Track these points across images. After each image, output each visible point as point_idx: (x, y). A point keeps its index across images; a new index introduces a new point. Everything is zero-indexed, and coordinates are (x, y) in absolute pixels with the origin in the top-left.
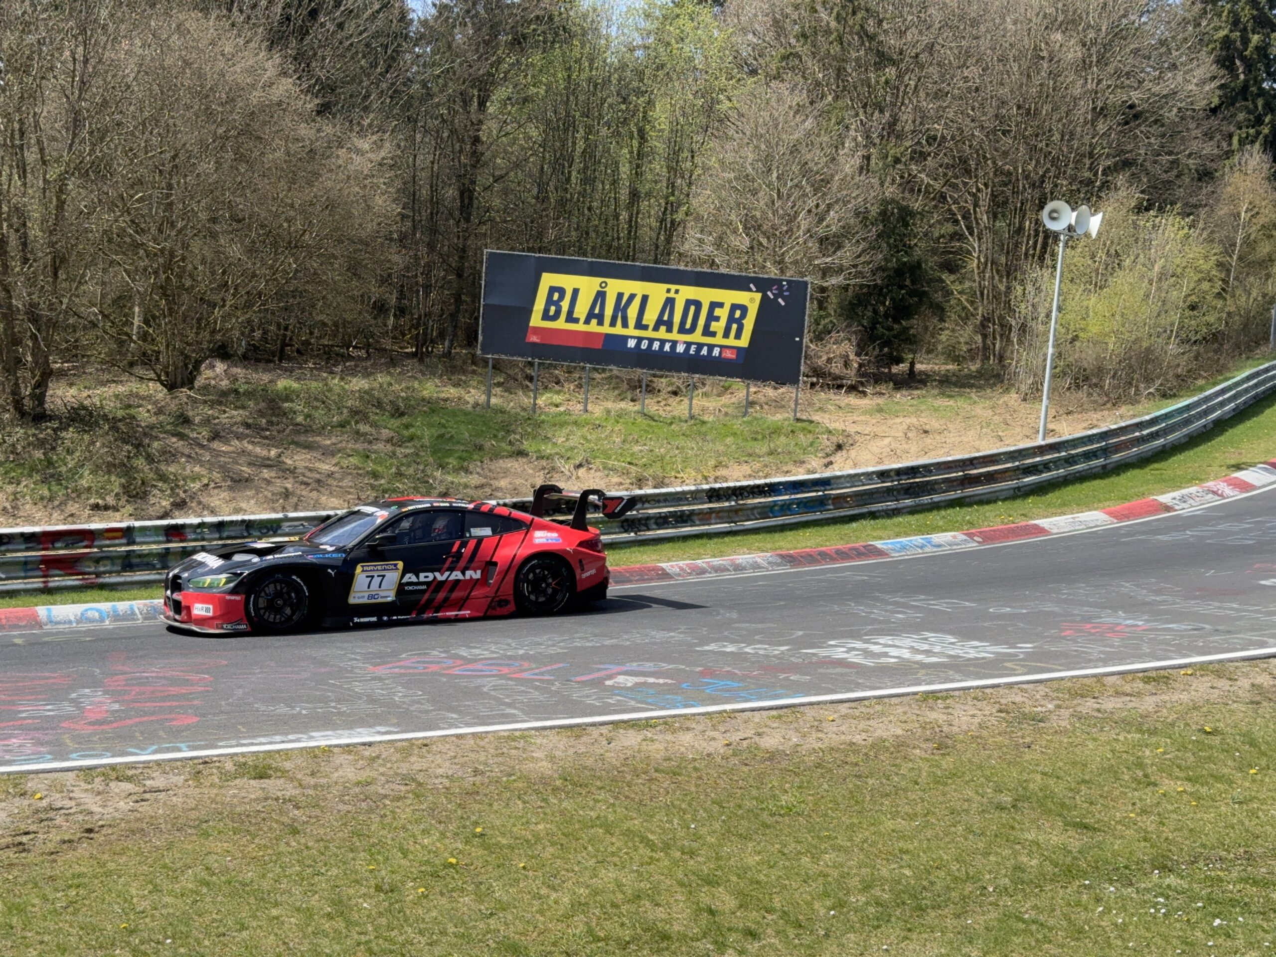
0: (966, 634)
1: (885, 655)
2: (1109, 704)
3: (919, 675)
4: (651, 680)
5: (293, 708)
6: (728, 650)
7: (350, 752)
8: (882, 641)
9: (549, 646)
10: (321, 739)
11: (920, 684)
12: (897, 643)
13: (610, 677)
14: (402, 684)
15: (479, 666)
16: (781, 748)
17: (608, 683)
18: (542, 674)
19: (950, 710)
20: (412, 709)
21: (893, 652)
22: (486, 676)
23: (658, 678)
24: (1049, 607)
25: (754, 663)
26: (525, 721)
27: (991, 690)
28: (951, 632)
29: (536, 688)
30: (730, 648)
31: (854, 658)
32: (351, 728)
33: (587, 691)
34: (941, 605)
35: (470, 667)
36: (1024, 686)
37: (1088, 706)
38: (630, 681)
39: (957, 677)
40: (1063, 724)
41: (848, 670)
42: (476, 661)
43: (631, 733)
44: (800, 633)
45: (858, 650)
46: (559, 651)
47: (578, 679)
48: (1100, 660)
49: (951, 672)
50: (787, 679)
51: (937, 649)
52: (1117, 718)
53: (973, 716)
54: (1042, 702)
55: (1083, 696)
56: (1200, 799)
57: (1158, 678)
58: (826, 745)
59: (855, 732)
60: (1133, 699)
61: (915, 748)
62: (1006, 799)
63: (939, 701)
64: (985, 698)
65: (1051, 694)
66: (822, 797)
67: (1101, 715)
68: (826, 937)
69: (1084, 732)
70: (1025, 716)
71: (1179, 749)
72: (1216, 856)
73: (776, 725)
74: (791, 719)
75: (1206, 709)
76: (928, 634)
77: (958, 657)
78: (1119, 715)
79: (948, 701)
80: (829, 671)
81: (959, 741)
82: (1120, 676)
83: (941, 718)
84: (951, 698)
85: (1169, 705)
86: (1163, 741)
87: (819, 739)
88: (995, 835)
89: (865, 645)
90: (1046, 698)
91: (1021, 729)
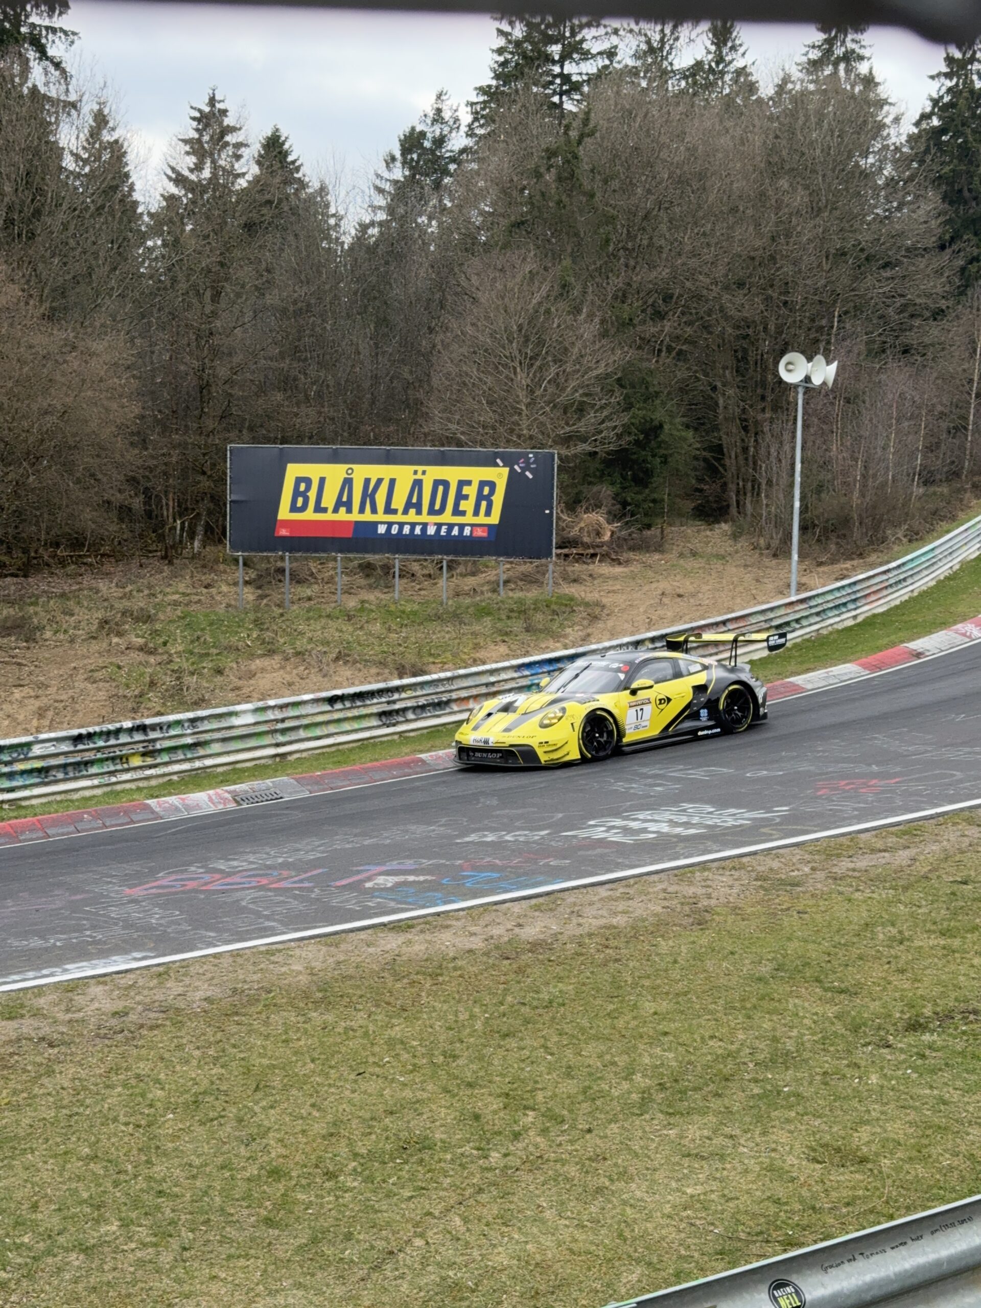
0: (722, 803)
1: (645, 831)
2: (863, 863)
3: (677, 849)
4: (411, 878)
5: (47, 940)
6: (489, 839)
7: (105, 983)
8: (641, 817)
9: (307, 852)
10: (76, 971)
11: (678, 859)
12: (656, 817)
13: (369, 879)
14: (158, 905)
15: (236, 879)
16: (542, 937)
17: (368, 885)
18: (301, 881)
19: (709, 883)
20: (169, 930)
21: (653, 827)
22: (243, 889)
23: (417, 875)
24: (804, 767)
25: (514, 851)
26: (284, 933)
27: (748, 859)
28: (710, 802)
29: (295, 897)
30: (490, 838)
31: (613, 837)
32: (107, 957)
33: (347, 895)
34: (698, 774)
35: (228, 880)
36: (781, 851)
37: (843, 866)
38: (390, 881)
39: (715, 847)
40: (819, 886)
41: (607, 851)
42: (234, 873)
43: (391, 936)
44: (560, 815)
45: (618, 828)
46: (319, 855)
47: (338, 883)
48: (855, 817)
49: (709, 843)
50: (548, 865)
51: (695, 820)
52: (872, 876)
53: (731, 887)
54: (799, 866)
55: (838, 856)
56: (954, 952)
57: (911, 831)
58: (586, 930)
59: (615, 914)
60: (886, 854)
61: (675, 925)
62: (765, 969)
63: (698, 874)
64: (742, 867)
65: (807, 857)
66: (584, 984)
67: (856, 874)
68: (589, 1131)
69: (840, 893)
70: (782, 882)
71: (932, 902)
72: (970, 1008)
73: (537, 914)
74: (551, 906)
75: (957, 859)
76: (686, 805)
77: (717, 826)
78: (873, 873)
79: (706, 874)
80: (590, 853)
81: (718, 914)
82: (874, 833)
83: (700, 891)
84: (709, 869)
85: (922, 858)
86: (917, 895)
87: (580, 925)
88: (755, 1007)
89: (625, 822)
90: (801, 861)
91: (778, 896)
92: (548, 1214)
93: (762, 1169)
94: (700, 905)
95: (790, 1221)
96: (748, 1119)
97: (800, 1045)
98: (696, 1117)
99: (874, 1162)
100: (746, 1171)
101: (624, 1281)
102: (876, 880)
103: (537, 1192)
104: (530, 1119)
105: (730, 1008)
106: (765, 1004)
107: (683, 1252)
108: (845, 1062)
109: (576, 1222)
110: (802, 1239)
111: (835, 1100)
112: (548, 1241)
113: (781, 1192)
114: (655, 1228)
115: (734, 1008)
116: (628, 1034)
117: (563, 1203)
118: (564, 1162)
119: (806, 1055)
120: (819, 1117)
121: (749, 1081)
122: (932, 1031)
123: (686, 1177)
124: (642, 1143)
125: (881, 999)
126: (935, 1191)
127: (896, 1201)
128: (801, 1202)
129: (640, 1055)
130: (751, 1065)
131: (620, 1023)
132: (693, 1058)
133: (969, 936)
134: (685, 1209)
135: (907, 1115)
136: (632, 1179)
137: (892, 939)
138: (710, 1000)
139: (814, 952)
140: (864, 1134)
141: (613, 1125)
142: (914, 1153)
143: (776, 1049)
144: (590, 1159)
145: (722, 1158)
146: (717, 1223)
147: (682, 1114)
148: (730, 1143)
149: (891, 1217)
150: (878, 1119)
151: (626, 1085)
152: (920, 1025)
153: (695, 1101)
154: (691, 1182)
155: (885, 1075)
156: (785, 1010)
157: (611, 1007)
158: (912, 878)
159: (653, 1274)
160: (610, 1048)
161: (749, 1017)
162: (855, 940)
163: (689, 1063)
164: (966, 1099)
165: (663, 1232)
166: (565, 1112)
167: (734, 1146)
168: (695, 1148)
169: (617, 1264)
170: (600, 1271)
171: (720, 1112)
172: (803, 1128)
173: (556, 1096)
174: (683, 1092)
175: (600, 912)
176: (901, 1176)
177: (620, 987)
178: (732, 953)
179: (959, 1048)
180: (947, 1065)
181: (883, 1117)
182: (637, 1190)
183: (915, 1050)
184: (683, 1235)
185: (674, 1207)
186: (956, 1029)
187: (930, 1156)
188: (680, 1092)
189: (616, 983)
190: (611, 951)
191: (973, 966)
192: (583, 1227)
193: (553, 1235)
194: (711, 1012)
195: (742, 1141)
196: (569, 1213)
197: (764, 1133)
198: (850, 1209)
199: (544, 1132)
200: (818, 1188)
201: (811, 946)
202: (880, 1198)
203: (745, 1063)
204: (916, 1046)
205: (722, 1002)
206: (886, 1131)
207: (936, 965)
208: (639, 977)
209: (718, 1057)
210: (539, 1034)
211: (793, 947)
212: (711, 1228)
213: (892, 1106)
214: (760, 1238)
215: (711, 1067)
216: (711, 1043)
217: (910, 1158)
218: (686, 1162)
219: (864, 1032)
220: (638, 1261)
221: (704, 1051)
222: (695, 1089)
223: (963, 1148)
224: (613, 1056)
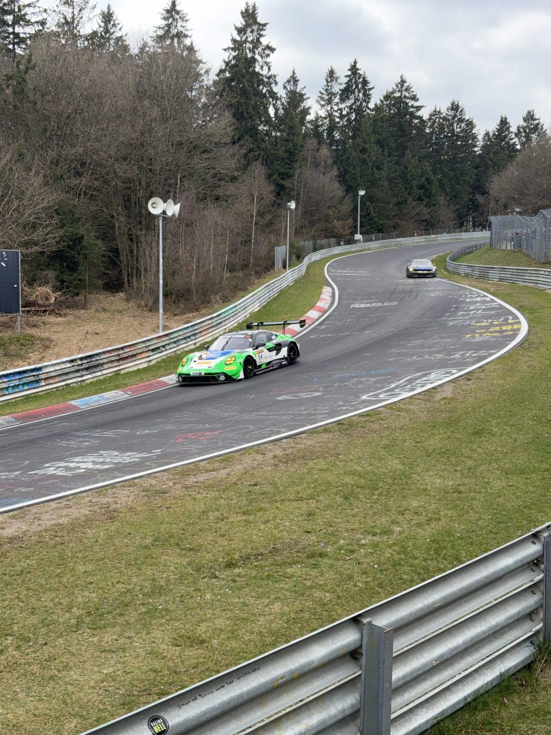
0: (123, 449)
1: (79, 468)
2: (201, 478)
3: (98, 477)
8: (76, 460)
11: (97, 482)
12: (85, 460)
16: (16, 534)
19: (116, 495)
21: (83, 466)
24: (169, 427)
27: (138, 480)
28: (116, 449)
31: (59, 472)
34: (109, 434)
36: (156, 475)
37: (191, 480)
39: (119, 475)
40: (178, 492)
41: (55, 481)
44: (27, 462)
48: (196, 453)
49: (116, 473)
50: (19, 492)
51: (108, 460)
52: (206, 485)
53: (128, 496)
54: (166, 482)
55: (188, 475)
56: (250, 523)
57: (227, 459)
58: (44, 528)
59: (61, 517)
60: (214, 473)
61: (97, 521)
62: (148, 541)
63: (109, 491)
64: (135, 485)
65: (171, 477)
66: (42, 559)
67: (198, 484)
68: (46, 644)
69: (189, 496)
70: (157, 492)
71: (239, 497)
72: (259, 553)
73: (13, 521)
74: (22, 515)
75: (251, 472)
76: (102, 452)
77: (120, 463)
78: (207, 483)
79: (114, 490)
80: (45, 483)
81: (121, 512)
82: (207, 461)
83: (111, 500)
84: (116, 488)
85: (233, 473)
86: (230, 494)
87: (39, 525)
88: (143, 563)
89: (67, 464)
90: (168, 479)
91: (155, 500)
92: (20, 695)
93: (147, 654)
94: (111, 508)
95: (163, 681)
96: (138, 626)
97: (168, 581)
98: (109, 629)
99: (209, 642)
100: (138, 656)
101: (67, 728)
102: (208, 487)
103: (14, 684)
104: (9, 641)
105: (128, 565)
106: (148, 560)
107: (101, 707)
108: (193, 588)
109: (37, 698)
110: (169, 690)
111: (187, 611)
112: (20, 711)
113: (157, 665)
114: (85, 696)
115: (131, 565)
116: (69, 586)
117: (29, 688)
118: (30, 664)
119: (171, 587)
120: (179, 620)
121: (140, 605)
122: (239, 567)
123: (103, 663)
124: (77, 647)
125: (212, 552)
126: (241, 654)
127: (221, 662)
128: (168, 669)
129: (76, 597)
130: (140, 596)
131: (64, 580)
132: (107, 595)
133: (258, 513)
134: (102, 682)
135: (226, 614)
136: (71, 669)
137: (217, 519)
138: (117, 561)
139: (175, 529)
140: (203, 627)
141: (60, 639)
142: (230, 635)
143: (155, 585)
144: (45, 660)
145: (124, 650)
146: (121, 688)
147: (101, 628)
148: (128, 641)
149: (218, 672)
150: (210, 618)
151: (67, 615)
152: (233, 564)
153: (108, 620)
154: (106, 666)
155: (214, 594)
156: (159, 563)
157: (59, 571)
158: (228, 485)
159: (84, 722)
160: (58, 595)
161: (139, 569)
162: (197, 521)
163: (105, 598)
164: (257, 602)
165: (90, 697)
166: (31, 635)
167: (131, 643)
168: (109, 646)
169: (62, 719)
170: (52, 724)
171: (123, 624)
172: (169, 628)
173: (25, 626)
174: (102, 615)
175: (52, 517)
176: (223, 648)
177: (64, 559)
178: (129, 534)
179: (253, 575)
180: (247, 584)
181: (213, 617)
182: (74, 674)
183: (230, 578)
184: (101, 697)
185: (96, 682)
186: (252, 565)
187: (238, 636)
188: (100, 616)
189: (61, 557)
190: (58, 539)
191: (260, 530)
192: (42, 700)
193: (24, 707)
194: (118, 568)
195: (135, 639)
196: (33, 693)
197: (148, 633)
198: (196, 670)
199: (18, 648)
200: (178, 660)
201: (174, 526)
202: (212, 661)
203: (137, 595)
204: (231, 576)
205: (124, 562)
206: (215, 624)
207: (241, 530)
208: (75, 552)
209: (121, 593)
210: (15, 591)
211: (163, 528)
212: (118, 691)
213: (218, 610)
214: (145, 693)
215: (117, 600)
216: (117, 586)
217: (228, 638)
218: (103, 655)
219: (203, 571)
220: (75, 715)
221: (114, 590)
222: (108, 613)
223: (256, 629)
224: (60, 599)
